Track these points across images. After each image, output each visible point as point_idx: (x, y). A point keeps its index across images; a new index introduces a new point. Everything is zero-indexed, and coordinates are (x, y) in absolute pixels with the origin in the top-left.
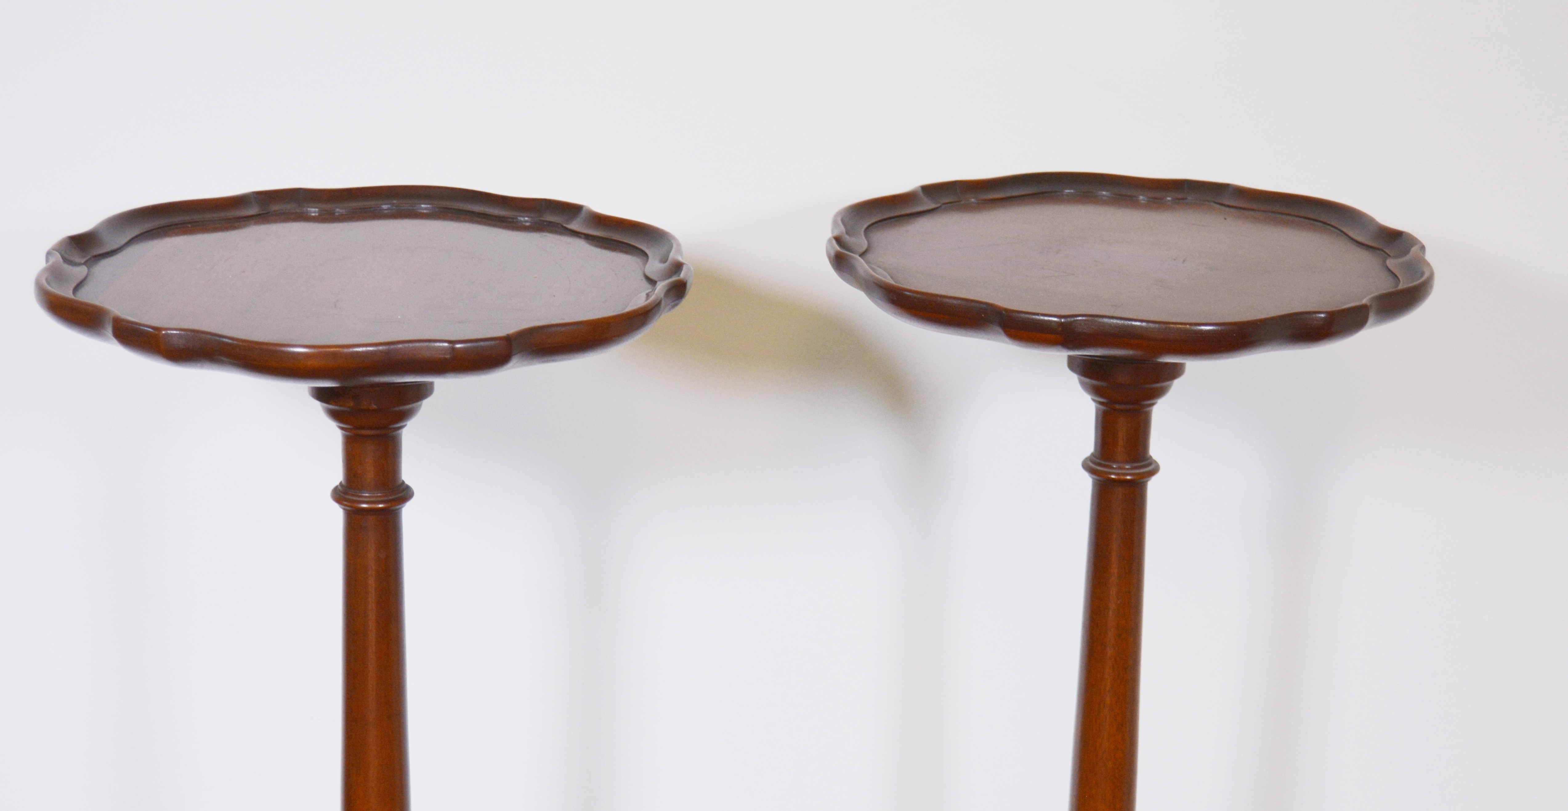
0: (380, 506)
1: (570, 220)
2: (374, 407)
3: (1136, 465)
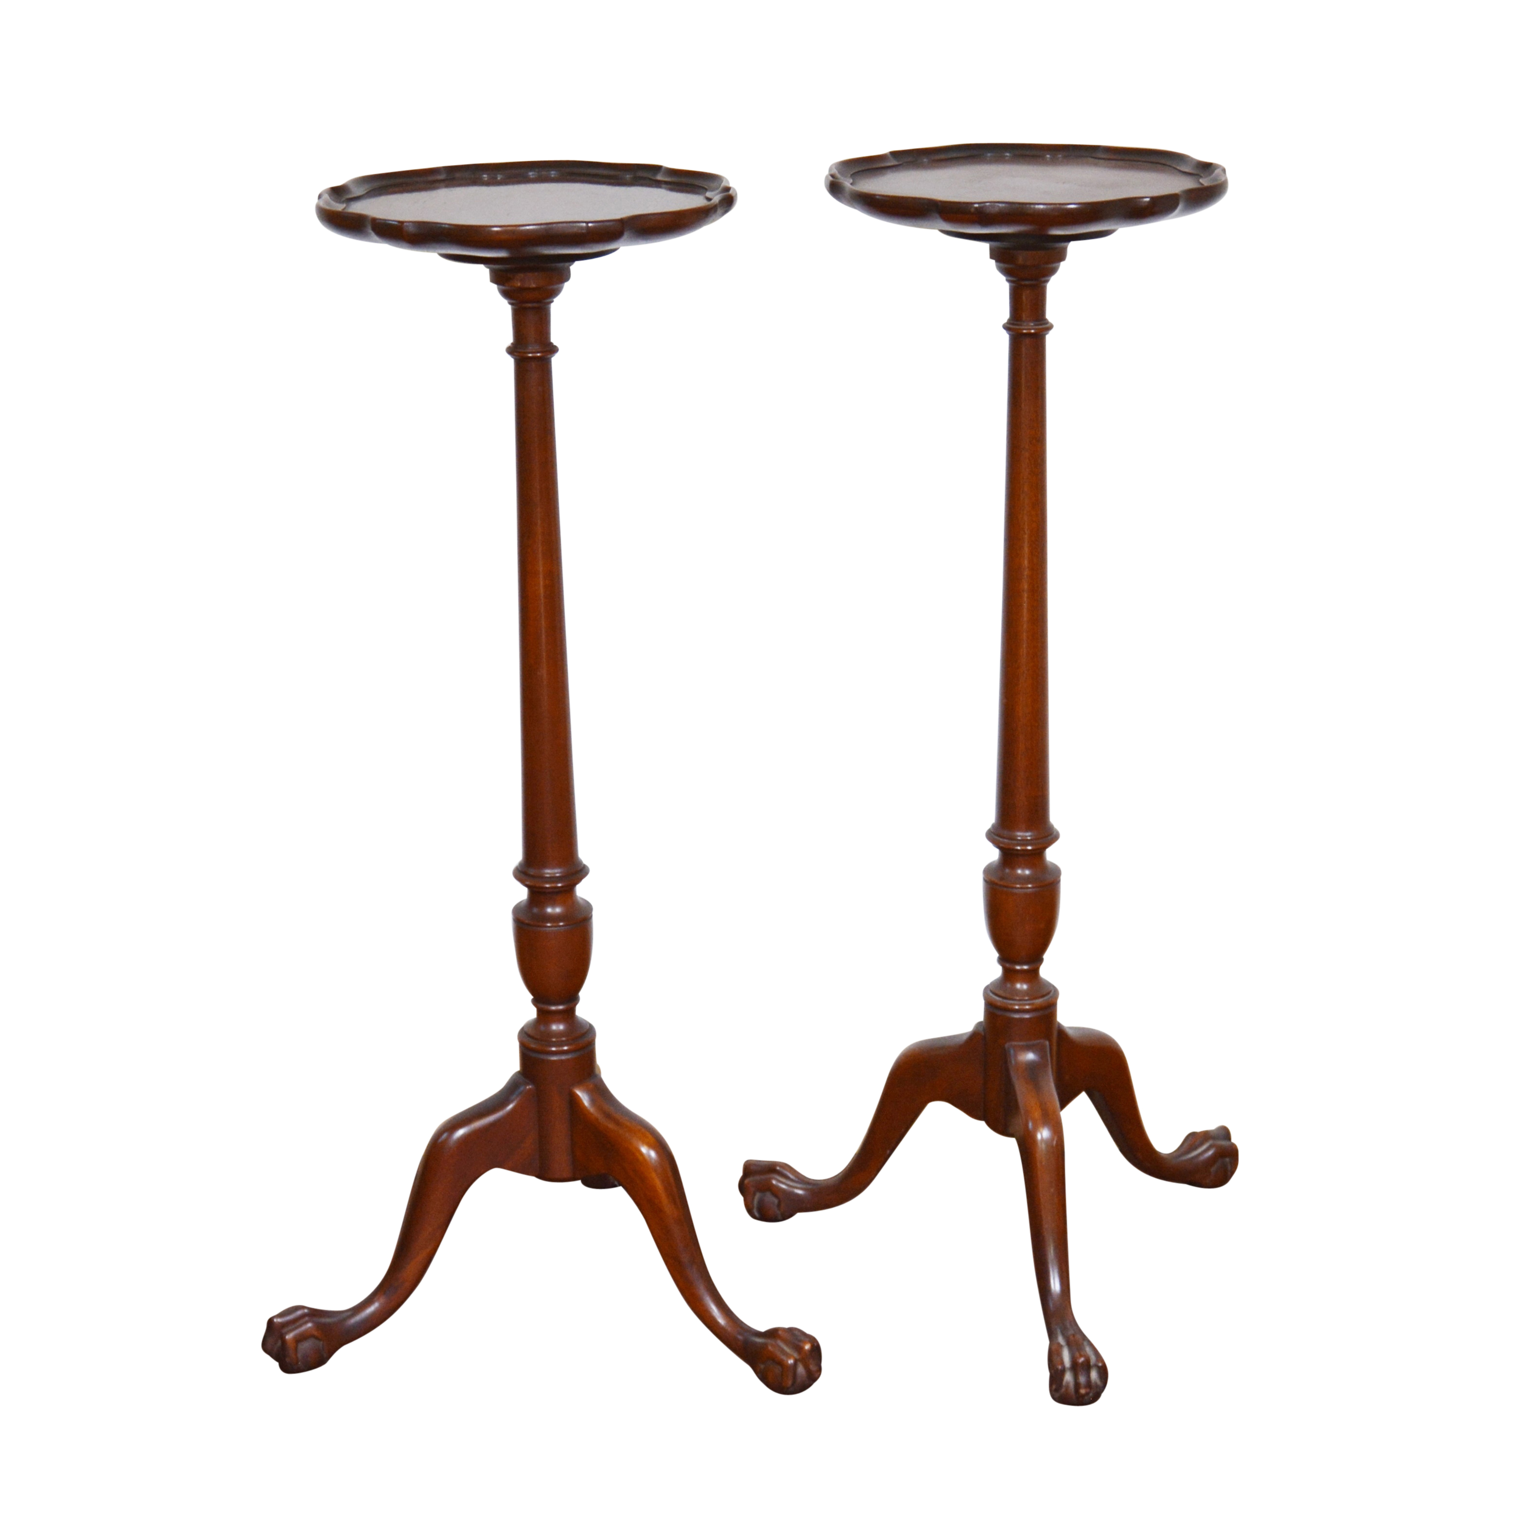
0: (539, 355)
1: (655, 174)
2: (534, 286)
3: (1039, 323)
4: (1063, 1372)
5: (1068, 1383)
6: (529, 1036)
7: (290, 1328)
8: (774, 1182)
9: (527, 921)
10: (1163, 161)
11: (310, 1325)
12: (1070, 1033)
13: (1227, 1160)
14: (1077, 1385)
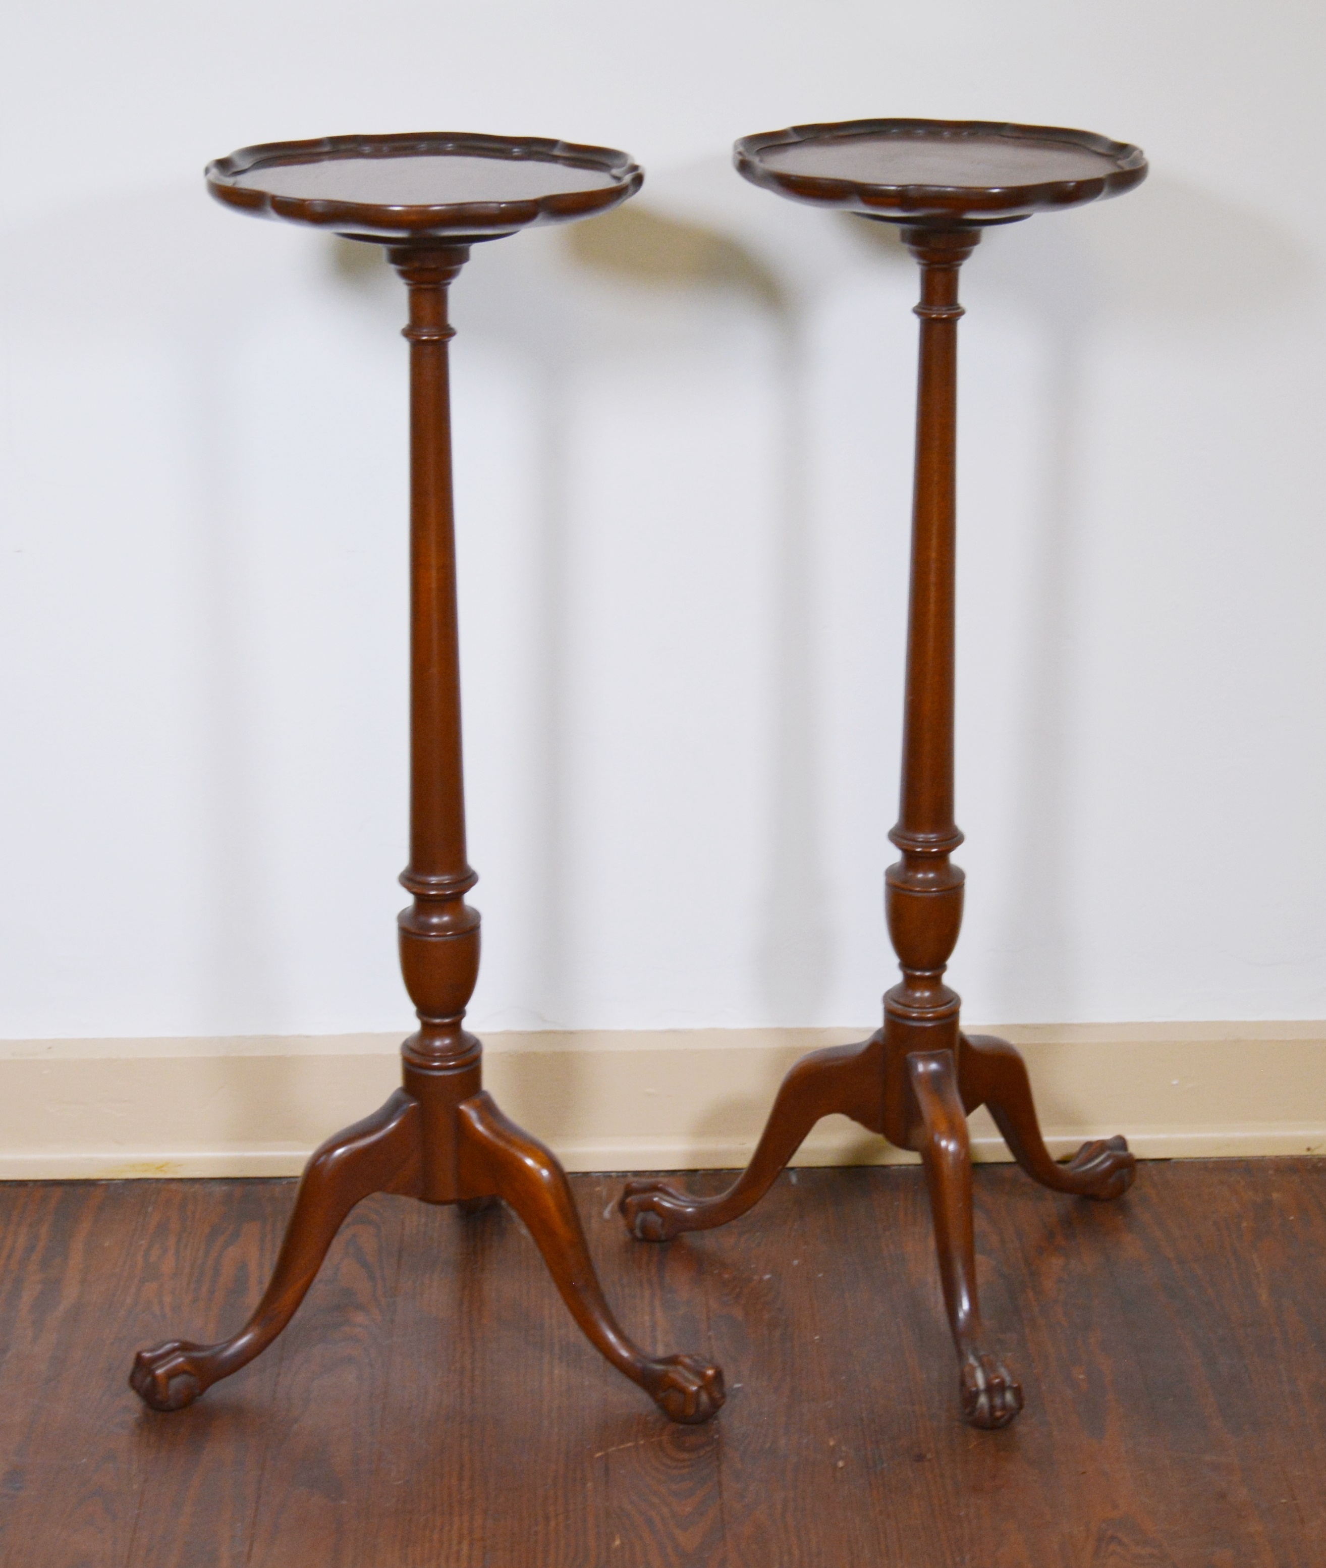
0: (435, 339)
1: (552, 149)
2: (433, 266)
3: (950, 307)
4: (976, 1394)
5: (982, 1405)
6: (412, 1050)
7: (161, 1363)
8: (656, 1200)
9: (413, 931)
10: (1075, 141)
11: (181, 1360)
12: (972, 1042)
13: (1125, 1171)
14: (992, 1408)
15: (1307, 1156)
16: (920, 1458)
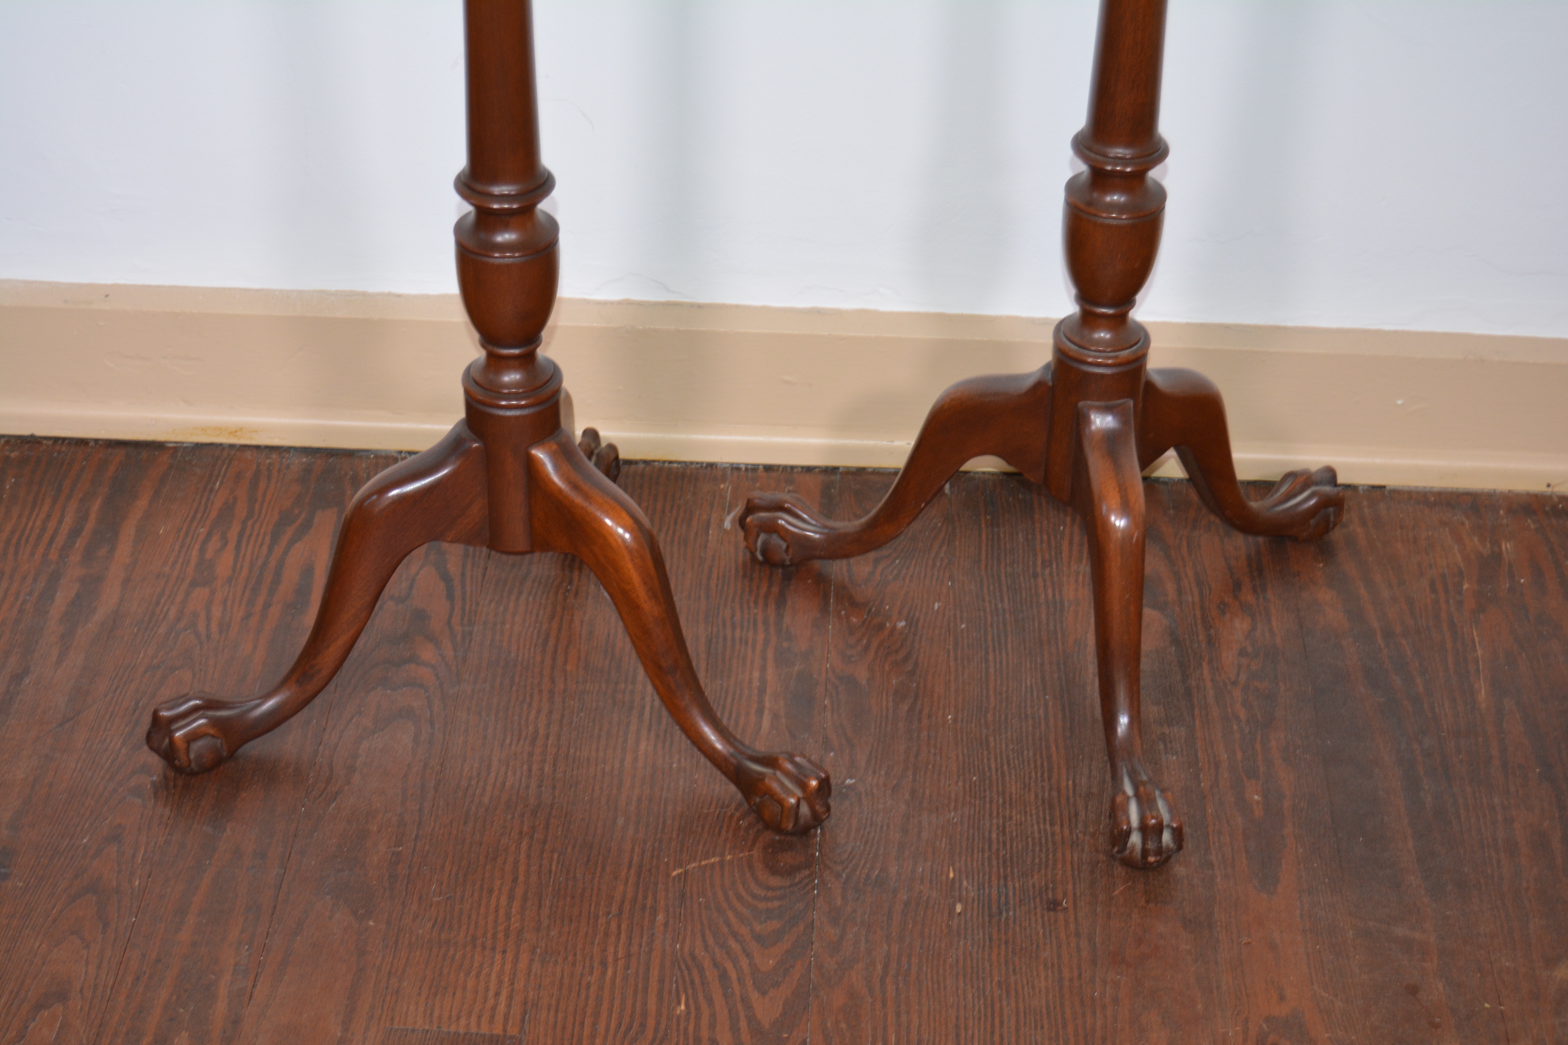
4: (1128, 833)
5: (1133, 846)
6: (477, 382)
7: (179, 725)
8: (780, 522)
9: (472, 248)
11: (202, 721)
13: (1331, 509)
14: (1145, 852)
15: (1547, 492)
16: (1053, 905)
